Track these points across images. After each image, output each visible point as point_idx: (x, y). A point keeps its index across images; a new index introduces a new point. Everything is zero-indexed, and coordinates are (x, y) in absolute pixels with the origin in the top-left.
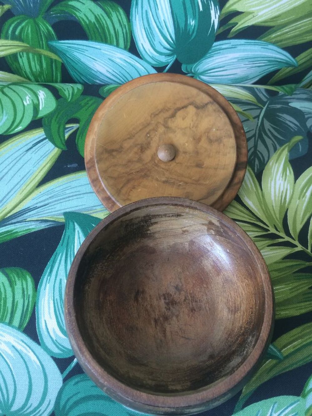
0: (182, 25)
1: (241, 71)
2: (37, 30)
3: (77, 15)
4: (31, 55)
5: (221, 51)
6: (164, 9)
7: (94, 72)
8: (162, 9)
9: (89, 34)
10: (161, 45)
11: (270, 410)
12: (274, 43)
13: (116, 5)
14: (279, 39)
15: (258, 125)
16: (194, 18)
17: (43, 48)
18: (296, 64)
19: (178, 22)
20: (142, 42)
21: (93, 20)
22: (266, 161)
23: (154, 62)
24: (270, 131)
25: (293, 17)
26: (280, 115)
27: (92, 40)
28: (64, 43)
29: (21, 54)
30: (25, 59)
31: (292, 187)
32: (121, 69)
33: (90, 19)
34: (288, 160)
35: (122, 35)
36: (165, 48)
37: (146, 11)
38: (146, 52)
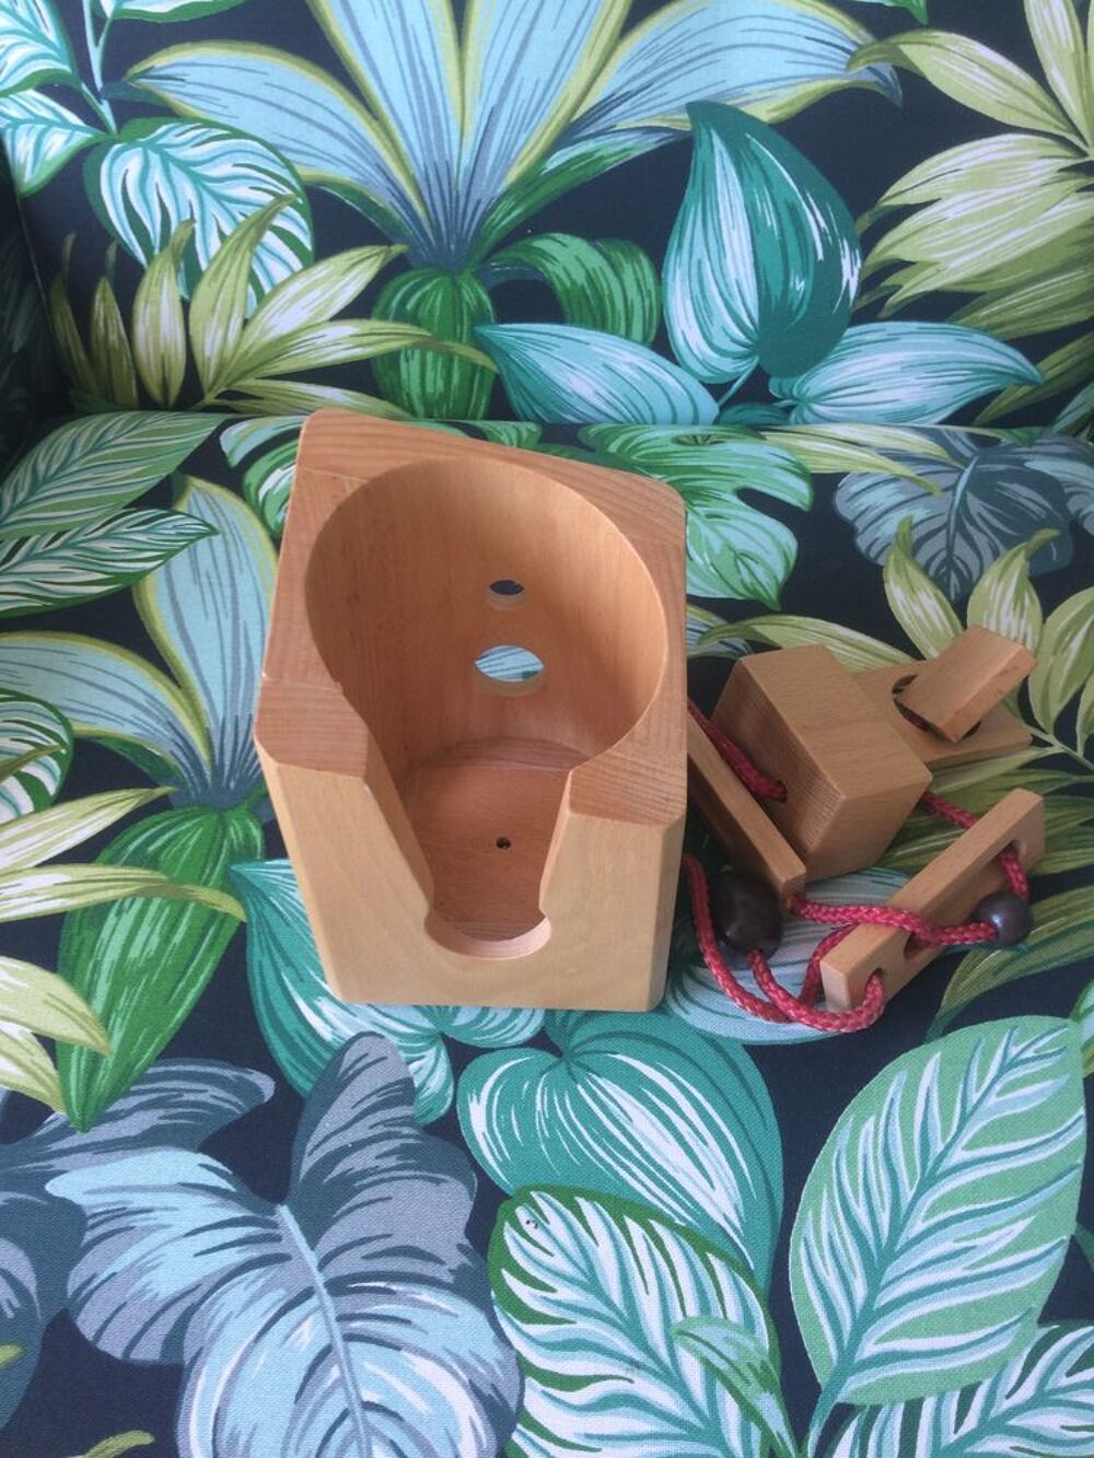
0: (776, 290)
1: (908, 393)
2: (455, 300)
3: (546, 270)
4: (430, 356)
5: (863, 347)
6: (739, 257)
7: (564, 395)
8: (734, 256)
9: (567, 310)
10: (727, 334)
11: (1005, 1040)
12: (985, 331)
13: (635, 249)
14: (996, 320)
15: (952, 505)
16: (804, 275)
17: (460, 340)
18: (1039, 378)
19: (766, 283)
20: (684, 328)
21: (581, 279)
22: (975, 578)
23: (706, 373)
24: (984, 519)
25: (1028, 272)
26: (1005, 484)
27: (573, 322)
28: (511, 330)
29: (409, 352)
30: (415, 364)
31: (1038, 630)
32: (628, 387)
33: (574, 277)
34: (1025, 578)
35: (641, 312)
36: (734, 341)
37: (700, 262)
38: (690, 349)
